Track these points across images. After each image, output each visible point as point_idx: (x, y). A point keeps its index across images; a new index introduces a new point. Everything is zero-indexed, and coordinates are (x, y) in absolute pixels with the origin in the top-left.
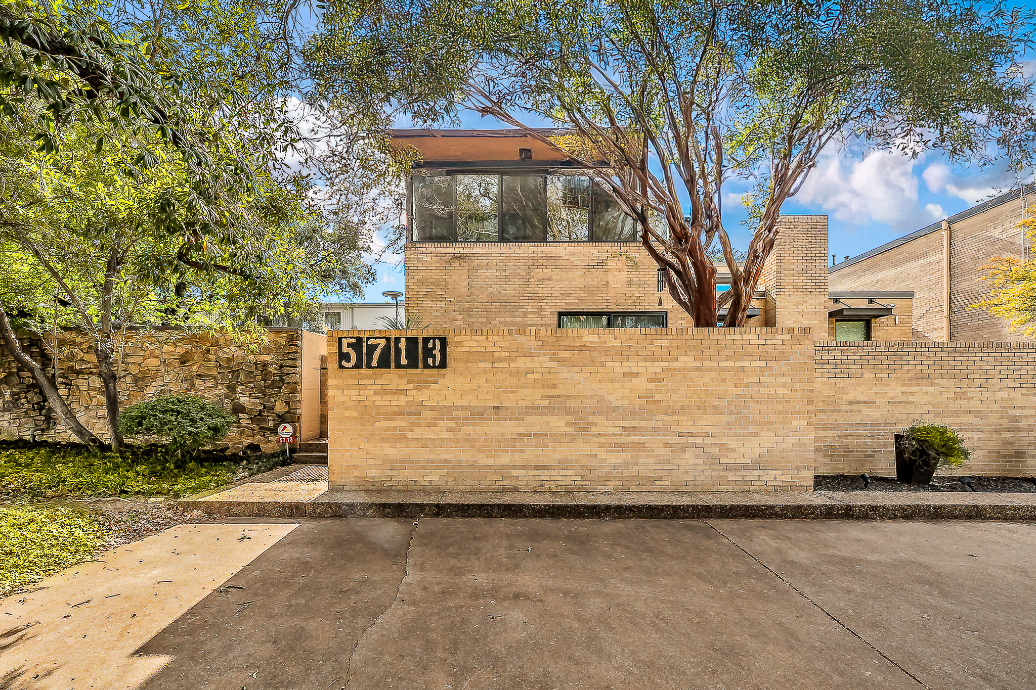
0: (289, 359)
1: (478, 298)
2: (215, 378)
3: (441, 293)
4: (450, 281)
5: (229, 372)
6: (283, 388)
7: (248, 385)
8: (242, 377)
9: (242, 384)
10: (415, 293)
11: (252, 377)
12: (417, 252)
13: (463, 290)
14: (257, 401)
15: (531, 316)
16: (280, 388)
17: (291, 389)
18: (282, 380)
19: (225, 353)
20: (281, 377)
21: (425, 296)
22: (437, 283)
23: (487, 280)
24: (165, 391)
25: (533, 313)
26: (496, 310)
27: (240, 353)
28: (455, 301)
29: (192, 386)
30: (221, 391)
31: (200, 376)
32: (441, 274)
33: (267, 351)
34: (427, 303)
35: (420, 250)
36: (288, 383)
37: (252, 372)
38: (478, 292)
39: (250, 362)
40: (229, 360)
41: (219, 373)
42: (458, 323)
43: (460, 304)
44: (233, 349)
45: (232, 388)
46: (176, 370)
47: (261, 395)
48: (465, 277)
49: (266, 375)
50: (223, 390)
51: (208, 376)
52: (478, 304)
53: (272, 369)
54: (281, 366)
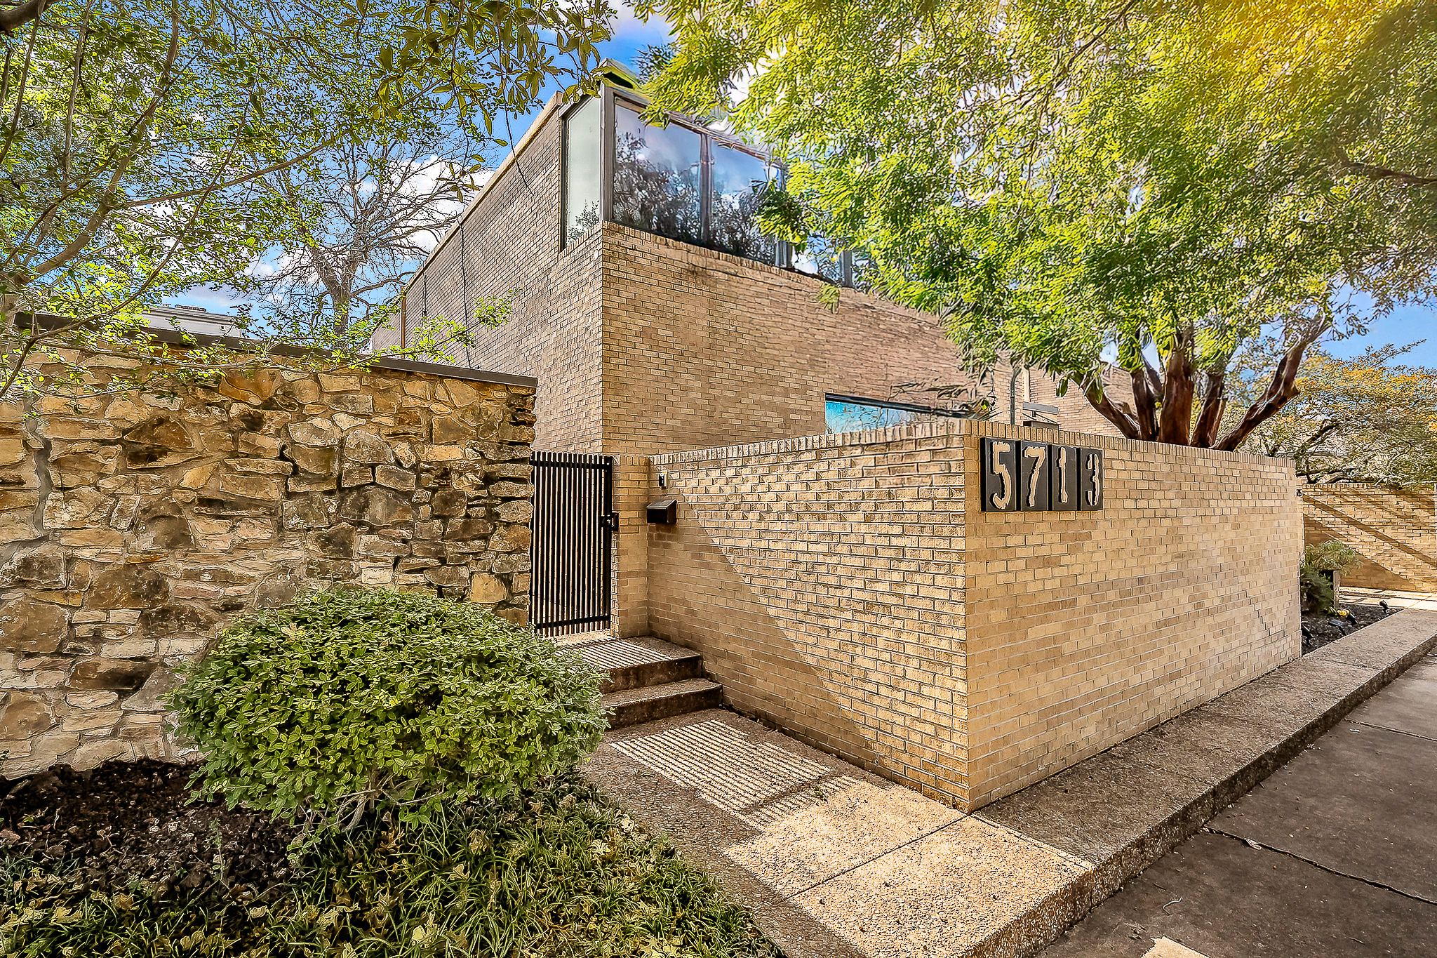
0: (513, 461)
1: (723, 354)
2: (272, 511)
3: (666, 333)
4: (681, 312)
5: (330, 493)
6: (495, 539)
7: (397, 532)
8: (378, 510)
9: (372, 530)
10: (621, 325)
11: (406, 510)
12: (625, 244)
13: (700, 333)
14: (419, 578)
15: (793, 396)
16: (485, 538)
17: (516, 540)
18: (492, 516)
19: (318, 432)
20: (489, 508)
21: (639, 334)
22: (660, 313)
23: (736, 323)
24: (45, 564)
25: (796, 391)
26: (749, 380)
27: (368, 435)
28: (689, 354)
29: (179, 538)
30: (296, 554)
31: (212, 505)
32: (666, 297)
33: (453, 433)
34: (642, 349)
35: (631, 242)
36: (508, 525)
37: (408, 495)
38: (723, 343)
39: (399, 463)
40: (327, 453)
41: (289, 495)
42: (692, 395)
43: (696, 361)
44: (343, 420)
45: (339, 545)
46: (106, 484)
47: (433, 562)
48: (703, 311)
49: (447, 502)
50: (300, 552)
51: (251, 504)
52: (723, 365)
53: (464, 485)
54: (488, 480)
